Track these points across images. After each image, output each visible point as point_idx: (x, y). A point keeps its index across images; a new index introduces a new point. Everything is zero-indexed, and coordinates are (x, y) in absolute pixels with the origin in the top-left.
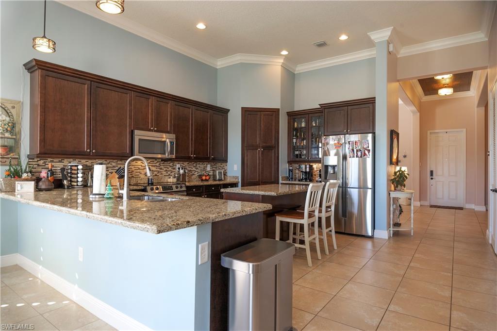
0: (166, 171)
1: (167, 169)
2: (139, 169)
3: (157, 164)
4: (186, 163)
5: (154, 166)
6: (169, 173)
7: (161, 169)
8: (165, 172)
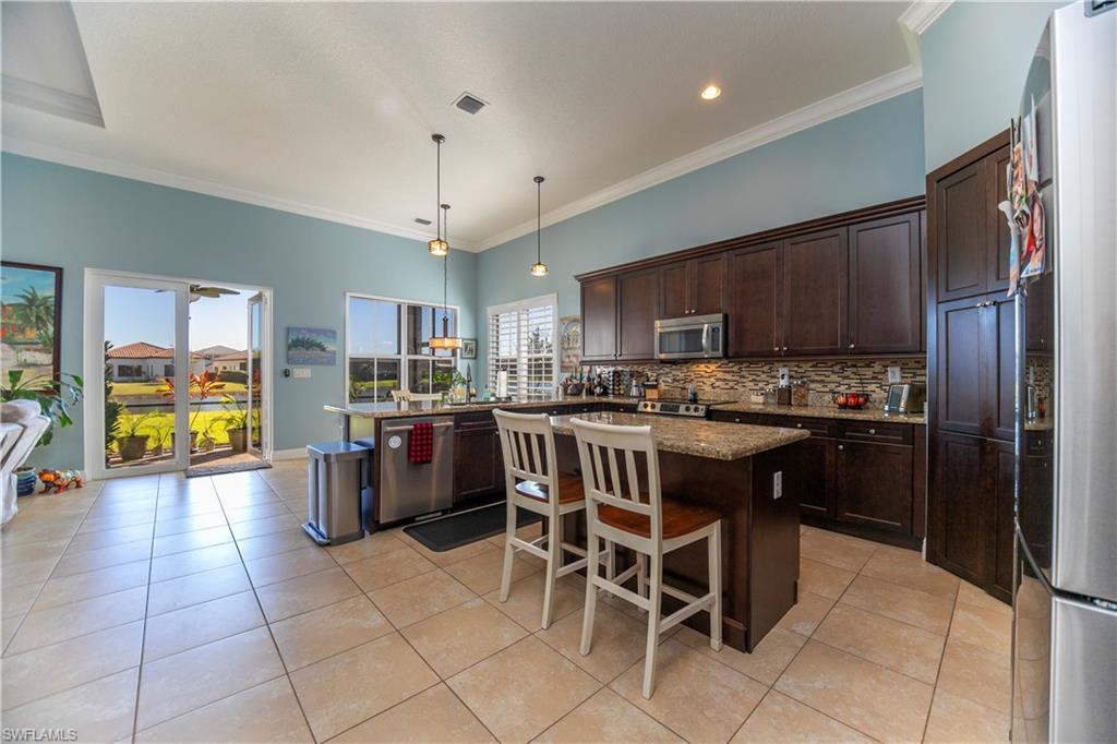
0: (754, 380)
1: (758, 378)
2: (702, 376)
3: (735, 369)
4: (806, 367)
5: (729, 372)
6: (761, 385)
7: (743, 377)
8: (752, 384)
